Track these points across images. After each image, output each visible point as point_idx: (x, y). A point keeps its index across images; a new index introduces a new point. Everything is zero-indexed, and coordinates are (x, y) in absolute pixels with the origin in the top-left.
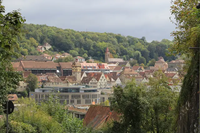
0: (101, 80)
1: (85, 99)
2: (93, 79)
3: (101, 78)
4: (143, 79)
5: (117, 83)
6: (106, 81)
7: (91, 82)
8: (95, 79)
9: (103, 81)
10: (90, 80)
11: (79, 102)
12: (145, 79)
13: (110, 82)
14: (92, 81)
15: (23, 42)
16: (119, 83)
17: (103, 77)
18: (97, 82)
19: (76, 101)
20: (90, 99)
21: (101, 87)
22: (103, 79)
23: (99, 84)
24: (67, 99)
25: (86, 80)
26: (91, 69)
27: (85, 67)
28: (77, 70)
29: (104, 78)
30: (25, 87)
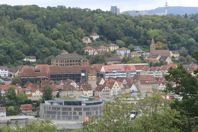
0: (114, 88)
1: (86, 111)
2: (106, 87)
3: (114, 86)
4: (159, 85)
5: (133, 89)
6: (119, 88)
7: (103, 90)
8: (108, 87)
9: (116, 88)
10: (103, 89)
11: (81, 114)
12: (161, 84)
13: (125, 88)
14: (105, 89)
15: (68, 34)
16: (134, 89)
17: (116, 85)
18: (109, 89)
19: (77, 112)
20: (90, 111)
21: (114, 94)
22: (116, 87)
23: (112, 91)
24: (70, 111)
25: (99, 88)
26: (116, 71)
27: (110, 70)
28: (92, 78)
29: (118, 85)
30: (41, 96)
